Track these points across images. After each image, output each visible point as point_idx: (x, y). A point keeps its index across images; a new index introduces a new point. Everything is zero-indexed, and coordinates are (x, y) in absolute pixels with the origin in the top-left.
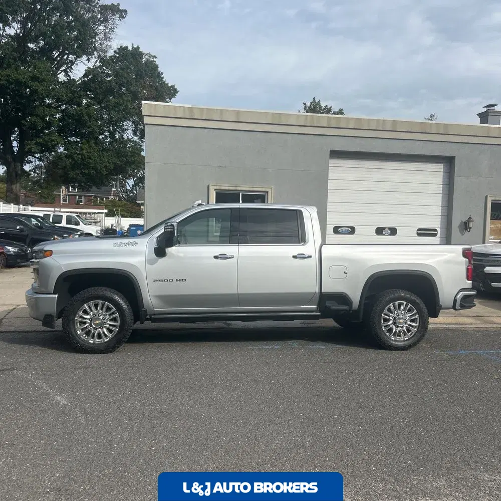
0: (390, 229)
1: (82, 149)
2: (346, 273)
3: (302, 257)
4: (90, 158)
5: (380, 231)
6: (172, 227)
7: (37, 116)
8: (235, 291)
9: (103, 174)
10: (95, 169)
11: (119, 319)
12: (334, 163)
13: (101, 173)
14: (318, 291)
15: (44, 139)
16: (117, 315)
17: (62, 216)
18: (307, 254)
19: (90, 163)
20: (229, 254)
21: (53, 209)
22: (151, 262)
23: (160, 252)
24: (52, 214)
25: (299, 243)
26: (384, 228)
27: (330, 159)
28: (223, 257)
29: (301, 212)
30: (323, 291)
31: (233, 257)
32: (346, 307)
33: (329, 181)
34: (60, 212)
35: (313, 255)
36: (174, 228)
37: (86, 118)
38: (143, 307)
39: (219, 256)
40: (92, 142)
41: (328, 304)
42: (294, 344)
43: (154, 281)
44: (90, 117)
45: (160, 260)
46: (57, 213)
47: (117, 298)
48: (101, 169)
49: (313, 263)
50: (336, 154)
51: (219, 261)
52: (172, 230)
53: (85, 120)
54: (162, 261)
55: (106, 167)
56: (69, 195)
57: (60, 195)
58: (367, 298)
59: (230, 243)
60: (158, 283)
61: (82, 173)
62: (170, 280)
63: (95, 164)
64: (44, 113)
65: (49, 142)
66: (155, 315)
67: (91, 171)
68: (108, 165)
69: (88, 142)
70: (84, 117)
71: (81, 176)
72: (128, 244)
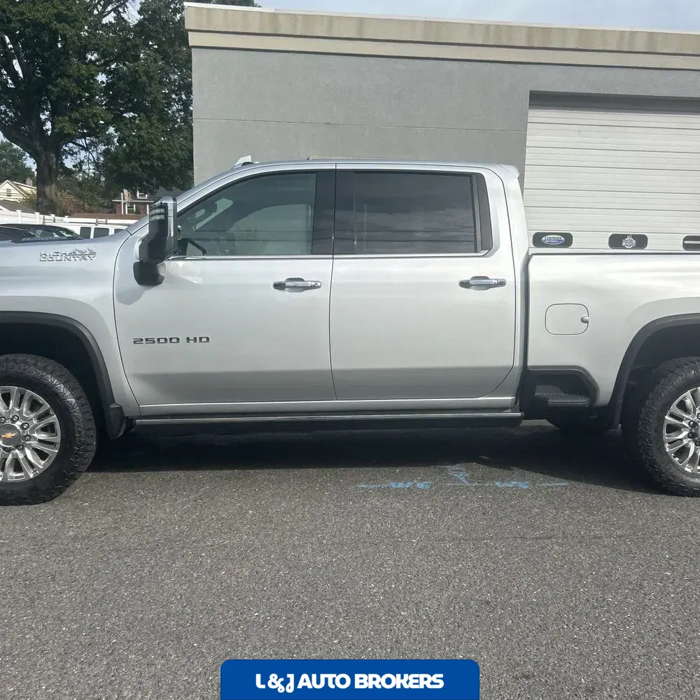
0: (634, 237)
1: (139, 128)
2: (587, 322)
3: (481, 283)
4: (152, 143)
5: (616, 241)
6: (162, 210)
7: (69, 77)
8: (324, 365)
9: (173, 168)
10: (161, 159)
11: (58, 427)
12: (537, 115)
13: (169, 165)
14: (518, 363)
15: (81, 114)
16: (54, 418)
17: (108, 229)
18: (494, 277)
19: (153, 151)
20: (309, 279)
21: (94, 220)
22: (125, 298)
23: (147, 274)
24: (93, 227)
25: (476, 252)
26: (625, 236)
27: (530, 108)
28: (296, 285)
29: (480, 178)
30: (530, 363)
31: (319, 287)
32: (581, 401)
33: (527, 150)
34: (106, 224)
35: (509, 279)
36: (166, 214)
37: (144, 79)
38: (113, 401)
39: (288, 284)
40: (154, 118)
41: (540, 392)
42: (459, 474)
43: (135, 342)
44: (150, 78)
45: (146, 291)
46: (100, 226)
47: (52, 380)
48: (169, 160)
49: (509, 297)
50: (541, 99)
51: (285, 294)
52: (162, 217)
53: (142, 83)
54: (152, 295)
55: (177, 156)
56: (136, 203)
57: (120, 203)
58: (633, 374)
59: (312, 254)
60: (144, 346)
61: (141, 165)
62: (171, 339)
63: (161, 151)
64: (79, 72)
65: (89, 118)
66: (141, 417)
67: (156, 163)
68: (180, 153)
69: (149, 118)
70: (140, 77)
71: (140, 170)
72: (73, 254)
